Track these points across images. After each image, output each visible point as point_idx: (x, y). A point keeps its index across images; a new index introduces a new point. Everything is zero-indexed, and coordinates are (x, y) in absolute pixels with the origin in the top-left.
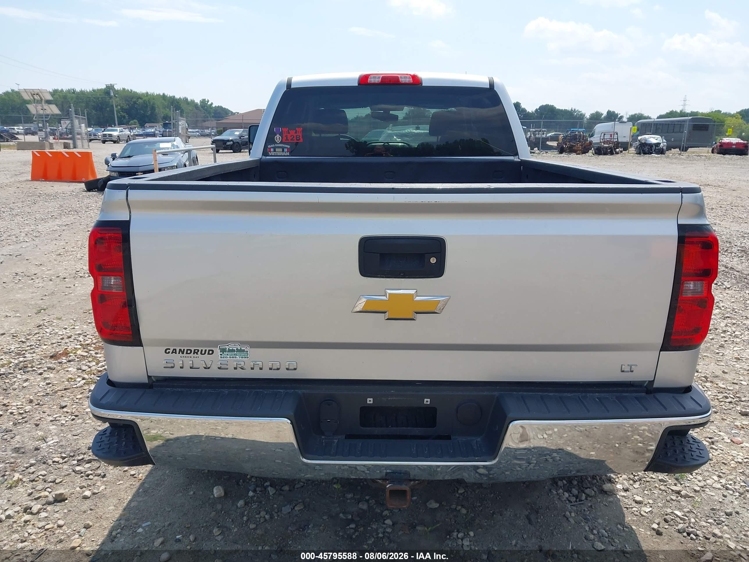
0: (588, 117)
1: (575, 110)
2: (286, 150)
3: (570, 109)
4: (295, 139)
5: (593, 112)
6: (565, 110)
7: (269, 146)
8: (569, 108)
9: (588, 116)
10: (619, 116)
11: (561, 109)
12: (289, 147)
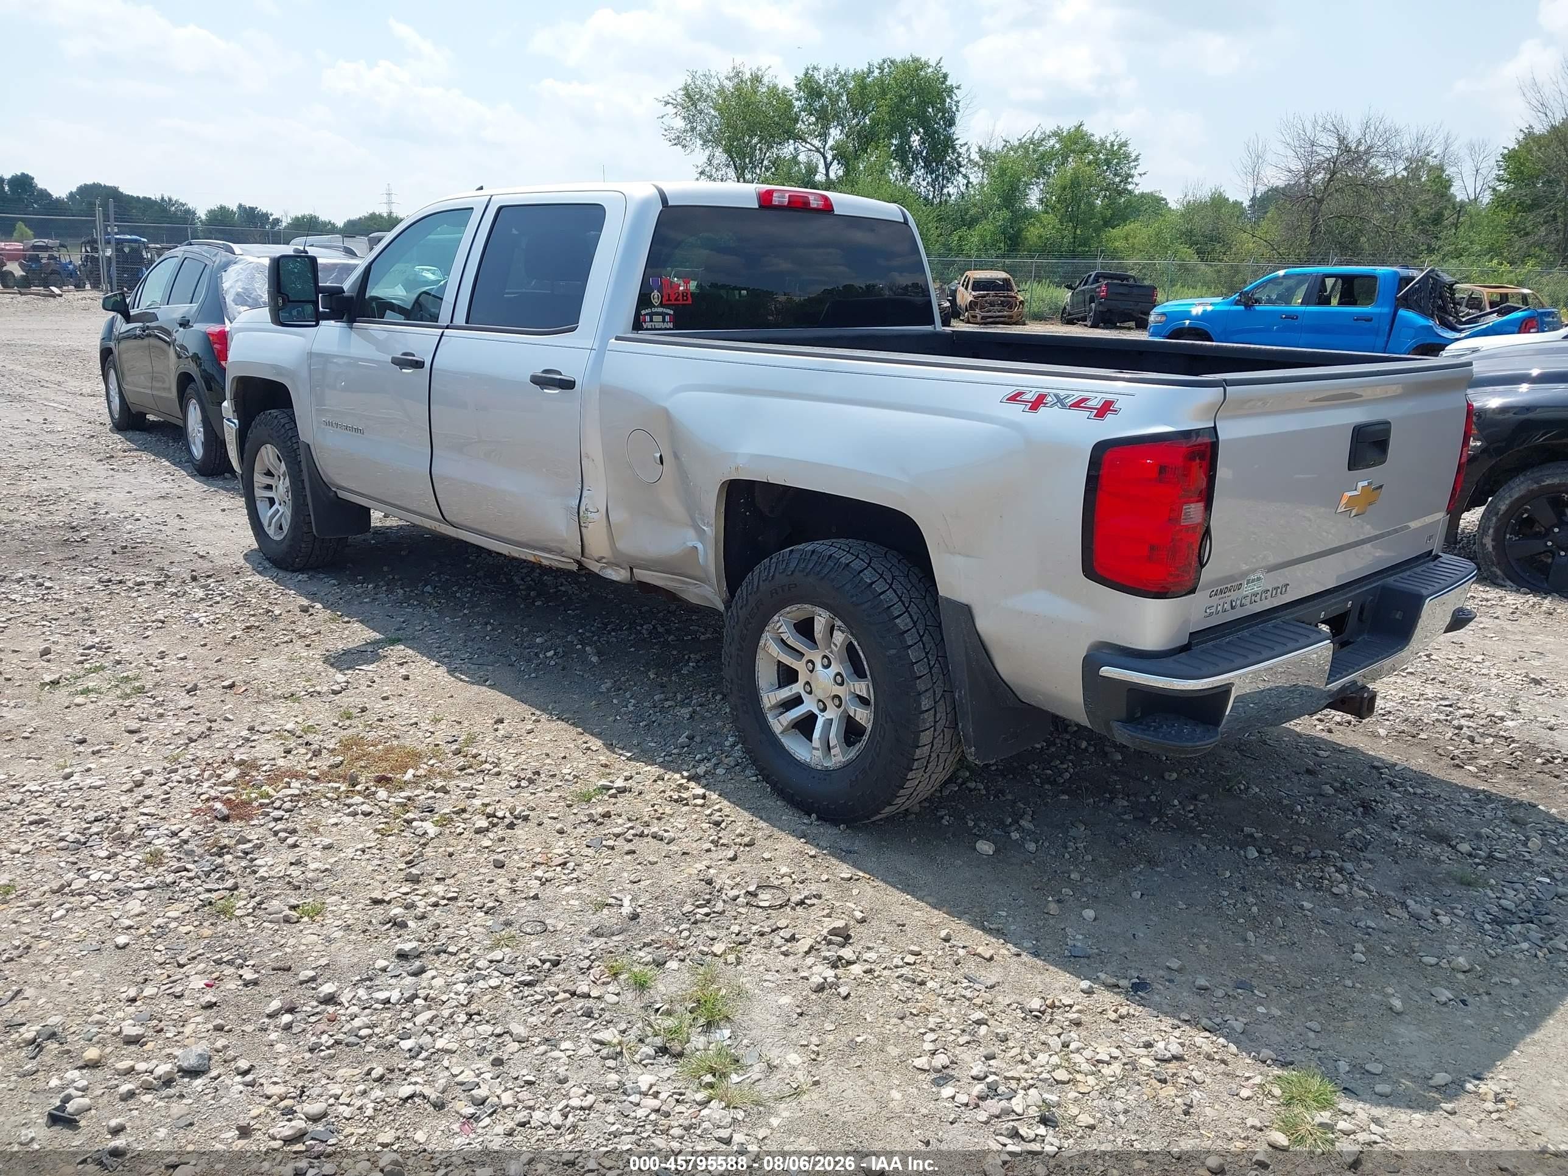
0: (203, 217)
1: (170, 200)
2: (667, 318)
3: (158, 197)
4: (680, 297)
5: (214, 206)
6: (145, 198)
7: (643, 312)
8: (154, 195)
9: (202, 214)
10: (271, 218)
11: (135, 195)
12: (672, 312)
